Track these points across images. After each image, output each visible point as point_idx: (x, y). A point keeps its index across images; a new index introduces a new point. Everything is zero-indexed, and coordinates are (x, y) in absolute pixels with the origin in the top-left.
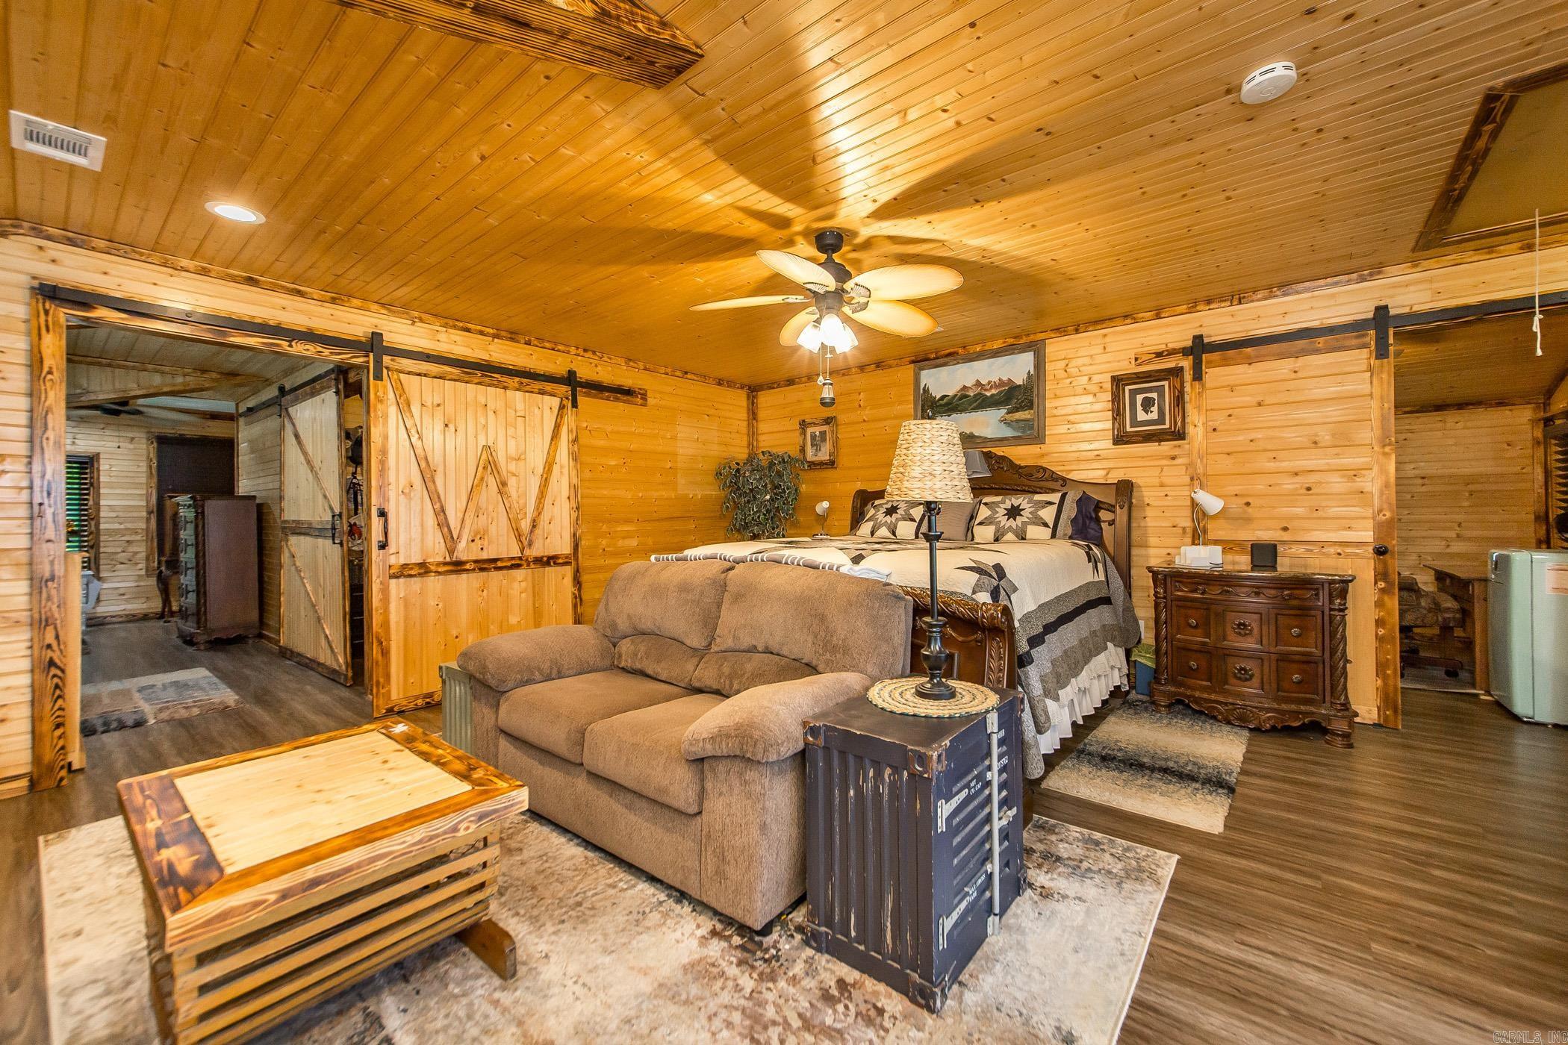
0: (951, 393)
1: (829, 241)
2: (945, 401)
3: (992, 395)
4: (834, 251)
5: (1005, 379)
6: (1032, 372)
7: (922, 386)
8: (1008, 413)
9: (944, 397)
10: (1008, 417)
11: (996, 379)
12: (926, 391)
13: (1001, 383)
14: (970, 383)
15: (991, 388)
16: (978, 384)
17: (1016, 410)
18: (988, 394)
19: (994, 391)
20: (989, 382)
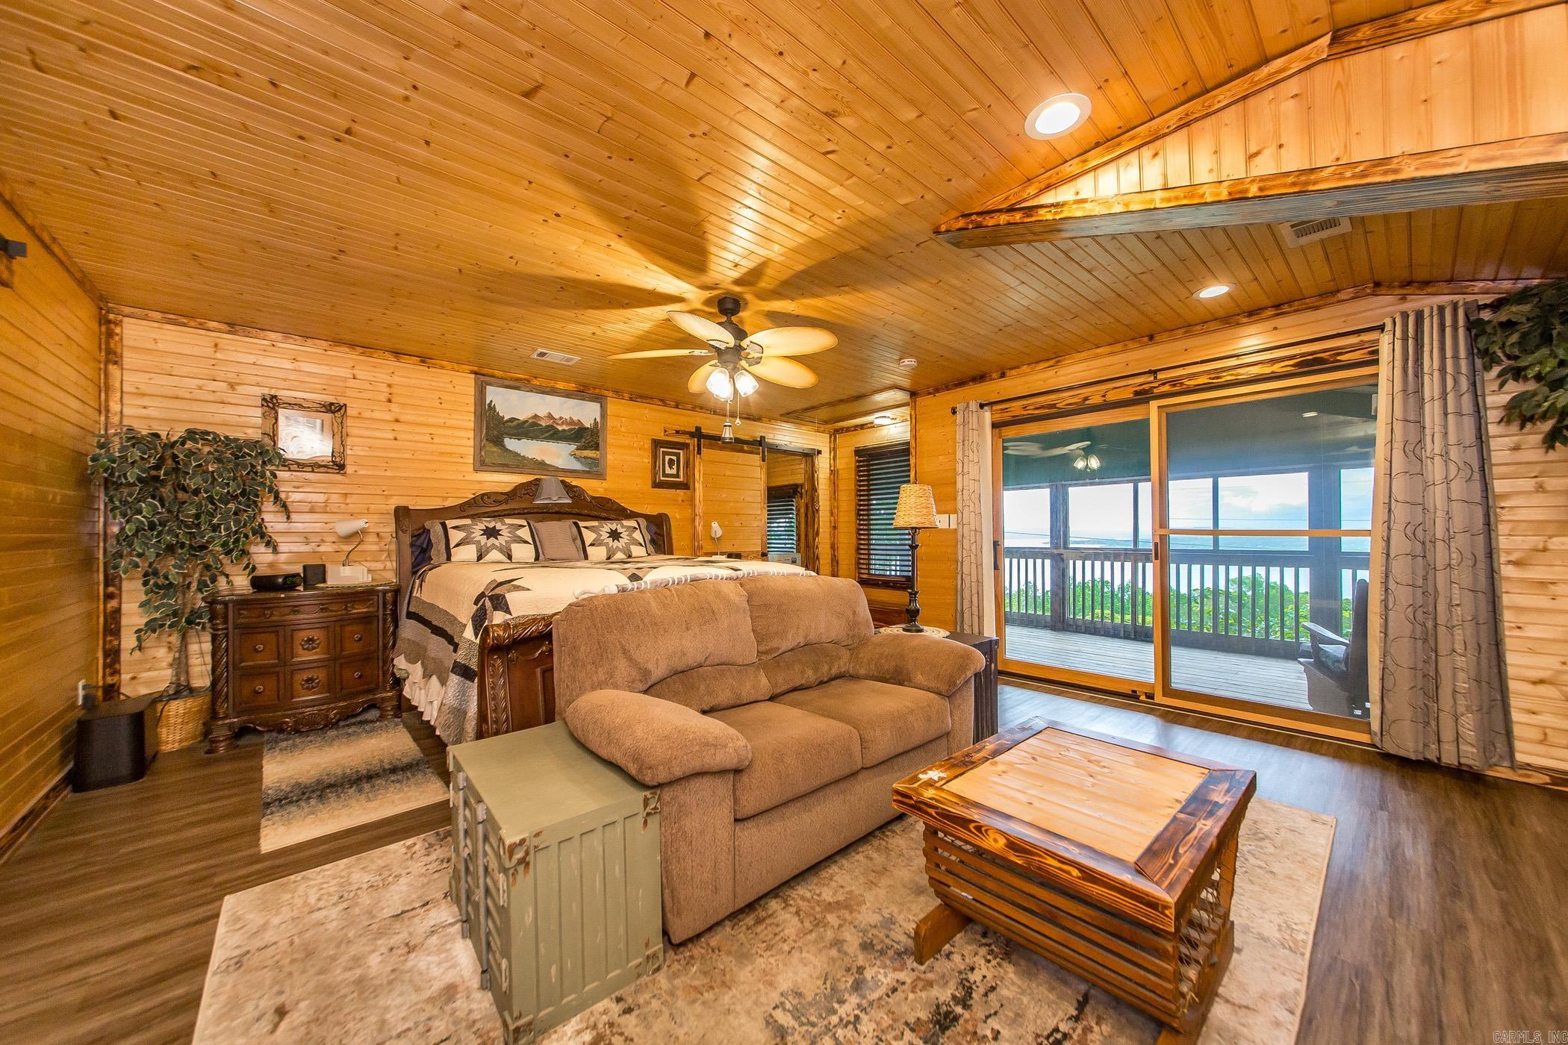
0: (522, 417)
1: (730, 306)
2: (515, 423)
3: (564, 430)
4: (733, 315)
5: (575, 419)
6: (598, 420)
7: (488, 402)
8: (577, 449)
9: (512, 420)
10: (578, 453)
11: (567, 417)
12: (492, 408)
13: (572, 422)
14: (542, 413)
15: (563, 423)
16: (550, 416)
17: (584, 448)
18: (560, 428)
19: (565, 427)
20: (561, 418)
